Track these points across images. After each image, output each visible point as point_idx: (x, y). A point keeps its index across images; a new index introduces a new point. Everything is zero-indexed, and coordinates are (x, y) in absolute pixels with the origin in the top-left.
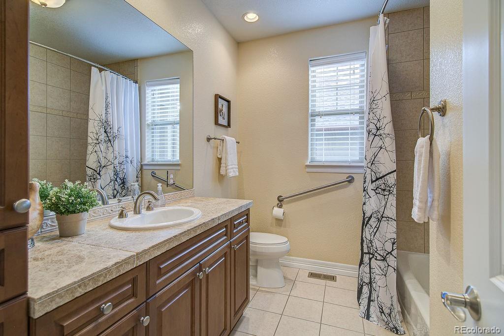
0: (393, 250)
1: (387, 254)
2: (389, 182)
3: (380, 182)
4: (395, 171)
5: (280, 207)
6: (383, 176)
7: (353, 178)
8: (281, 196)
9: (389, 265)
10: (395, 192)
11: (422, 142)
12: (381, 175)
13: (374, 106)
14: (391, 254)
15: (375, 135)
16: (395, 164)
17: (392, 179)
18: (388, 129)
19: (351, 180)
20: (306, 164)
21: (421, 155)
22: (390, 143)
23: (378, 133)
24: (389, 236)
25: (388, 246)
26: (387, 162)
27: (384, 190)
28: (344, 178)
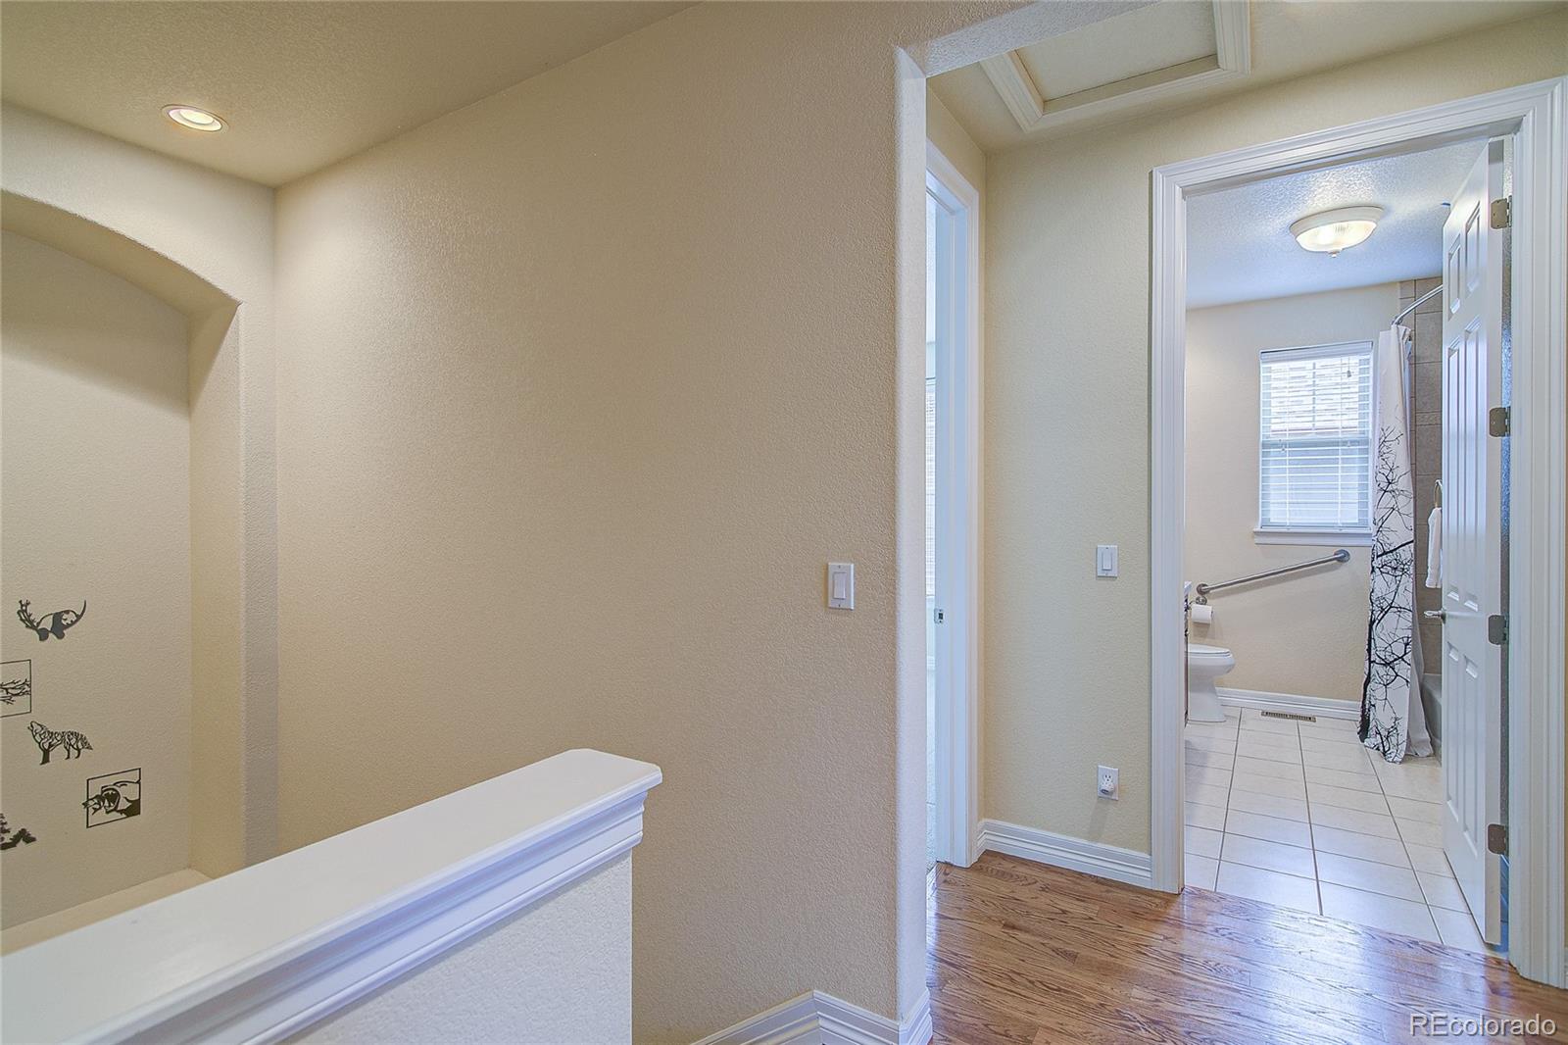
0: (1406, 654)
1: (1395, 660)
2: (1403, 557)
3: (1390, 557)
4: (1412, 542)
5: (1205, 602)
6: (1395, 549)
7: (1347, 554)
8: (1204, 585)
9: (1397, 675)
10: (1411, 571)
11: (1436, 511)
12: (1392, 548)
13: (1385, 450)
14: (1403, 660)
15: (1385, 491)
16: (1412, 533)
17: (1407, 554)
18: (1404, 483)
19: (1342, 558)
20: (1255, 530)
21: (1433, 526)
22: (1406, 504)
23: (1390, 488)
24: (1400, 634)
25: (1399, 650)
26: (1400, 530)
27: (1395, 569)
28: (1330, 553)
